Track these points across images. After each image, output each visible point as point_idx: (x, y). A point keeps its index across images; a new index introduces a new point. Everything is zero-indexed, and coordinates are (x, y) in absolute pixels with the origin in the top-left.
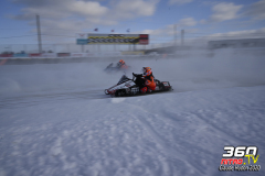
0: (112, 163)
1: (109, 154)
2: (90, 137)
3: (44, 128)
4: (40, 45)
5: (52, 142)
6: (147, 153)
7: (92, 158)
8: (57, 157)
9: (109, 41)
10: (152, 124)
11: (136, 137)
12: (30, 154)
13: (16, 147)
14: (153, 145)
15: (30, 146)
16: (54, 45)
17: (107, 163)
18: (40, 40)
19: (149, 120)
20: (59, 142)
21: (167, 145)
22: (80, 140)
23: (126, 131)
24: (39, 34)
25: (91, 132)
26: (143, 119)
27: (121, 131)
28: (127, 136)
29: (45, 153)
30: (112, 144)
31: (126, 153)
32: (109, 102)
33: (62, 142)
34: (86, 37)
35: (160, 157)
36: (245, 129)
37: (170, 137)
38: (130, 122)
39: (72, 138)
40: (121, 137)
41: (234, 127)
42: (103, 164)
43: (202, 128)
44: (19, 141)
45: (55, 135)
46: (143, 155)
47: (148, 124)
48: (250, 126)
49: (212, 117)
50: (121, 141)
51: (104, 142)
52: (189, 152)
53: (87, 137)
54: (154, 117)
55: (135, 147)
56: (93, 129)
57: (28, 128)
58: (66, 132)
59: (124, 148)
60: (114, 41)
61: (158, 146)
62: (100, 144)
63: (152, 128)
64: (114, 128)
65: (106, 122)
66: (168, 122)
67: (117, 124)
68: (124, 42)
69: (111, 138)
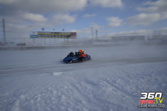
1: (52, 109)
2: (39, 99)
3: (7, 94)
5: (12, 104)
6: (77, 107)
9: (51, 36)
10: (80, 88)
11: (70, 97)
14: (81, 102)
18: (4, 35)
19: (78, 86)
20: (17, 103)
21: (89, 101)
23: (63, 93)
24: (4, 31)
25: (40, 95)
26: (74, 85)
27: (60, 94)
28: (63, 97)
30: (54, 103)
31: (63, 108)
32: (52, 75)
33: (20, 103)
34: (36, 34)
35: (84, 109)
36: (134, 89)
37: (91, 96)
38: (66, 87)
39: (27, 100)
41: (128, 88)
43: (110, 89)
45: (15, 98)
46: (74, 108)
47: (77, 88)
48: (137, 87)
49: (115, 82)
50: (60, 101)
51: (48, 101)
52: (102, 104)
53: (37, 98)
54: (80, 83)
55: (69, 104)
56: (41, 93)
58: (22, 97)
59: (62, 104)
60: (55, 36)
61: (83, 102)
62: (46, 103)
63: (79, 91)
64: (55, 92)
65: (50, 88)
66: (89, 87)
67: (57, 89)
68: (62, 36)
69: (53, 98)
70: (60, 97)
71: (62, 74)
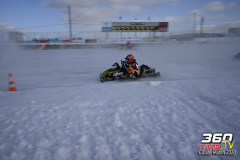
0: (170, 137)
1: (164, 129)
2: (142, 115)
3: (100, 104)
4: (71, 32)
5: (112, 115)
7: (150, 132)
8: (121, 128)
9: (131, 29)
10: (195, 106)
11: (183, 117)
12: (97, 124)
13: (85, 118)
14: (202, 125)
15: (95, 118)
16: (83, 32)
17: (166, 137)
18: (70, 27)
19: (191, 102)
20: (117, 117)
21: (215, 125)
22: (134, 116)
24: (70, 20)
25: (141, 110)
26: (185, 102)
27: (168, 111)
28: (175, 116)
29: (109, 125)
30: (163, 121)
31: (179, 130)
32: (149, 84)
33: (120, 117)
37: (216, 118)
38: (174, 103)
39: (127, 115)
40: (169, 115)
42: (162, 137)
44: (85, 113)
45: (112, 110)
47: (191, 106)
50: (171, 120)
51: (155, 119)
53: (139, 113)
54: (194, 100)
55: (185, 125)
56: (143, 108)
57: (88, 104)
58: (121, 109)
59: (175, 125)
60: (136, 29)
61: (207, 126)
62: (152, 120)
63: (195, 109)
64: (161, 108)
65: (152, 102)
66: (210, 106)
67: (162, 105)
68: (145, 29)
69: (161, 116)
70: (170, 115)
71: (162, 84)
